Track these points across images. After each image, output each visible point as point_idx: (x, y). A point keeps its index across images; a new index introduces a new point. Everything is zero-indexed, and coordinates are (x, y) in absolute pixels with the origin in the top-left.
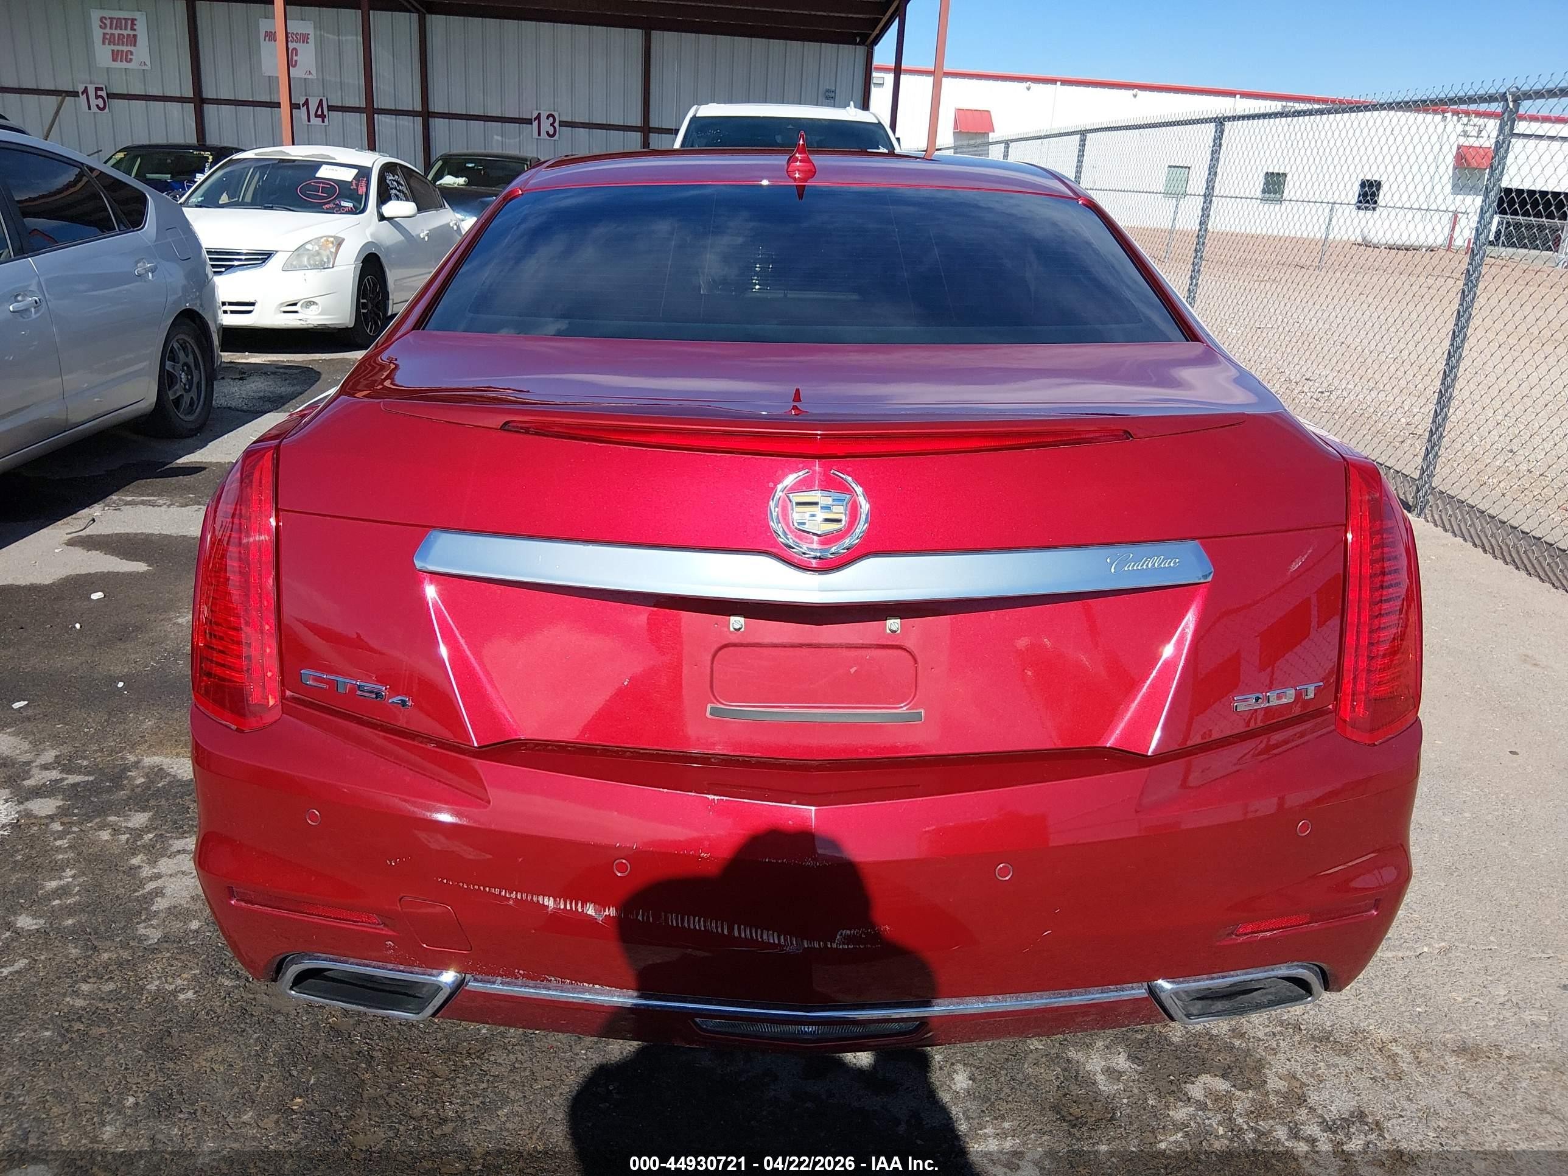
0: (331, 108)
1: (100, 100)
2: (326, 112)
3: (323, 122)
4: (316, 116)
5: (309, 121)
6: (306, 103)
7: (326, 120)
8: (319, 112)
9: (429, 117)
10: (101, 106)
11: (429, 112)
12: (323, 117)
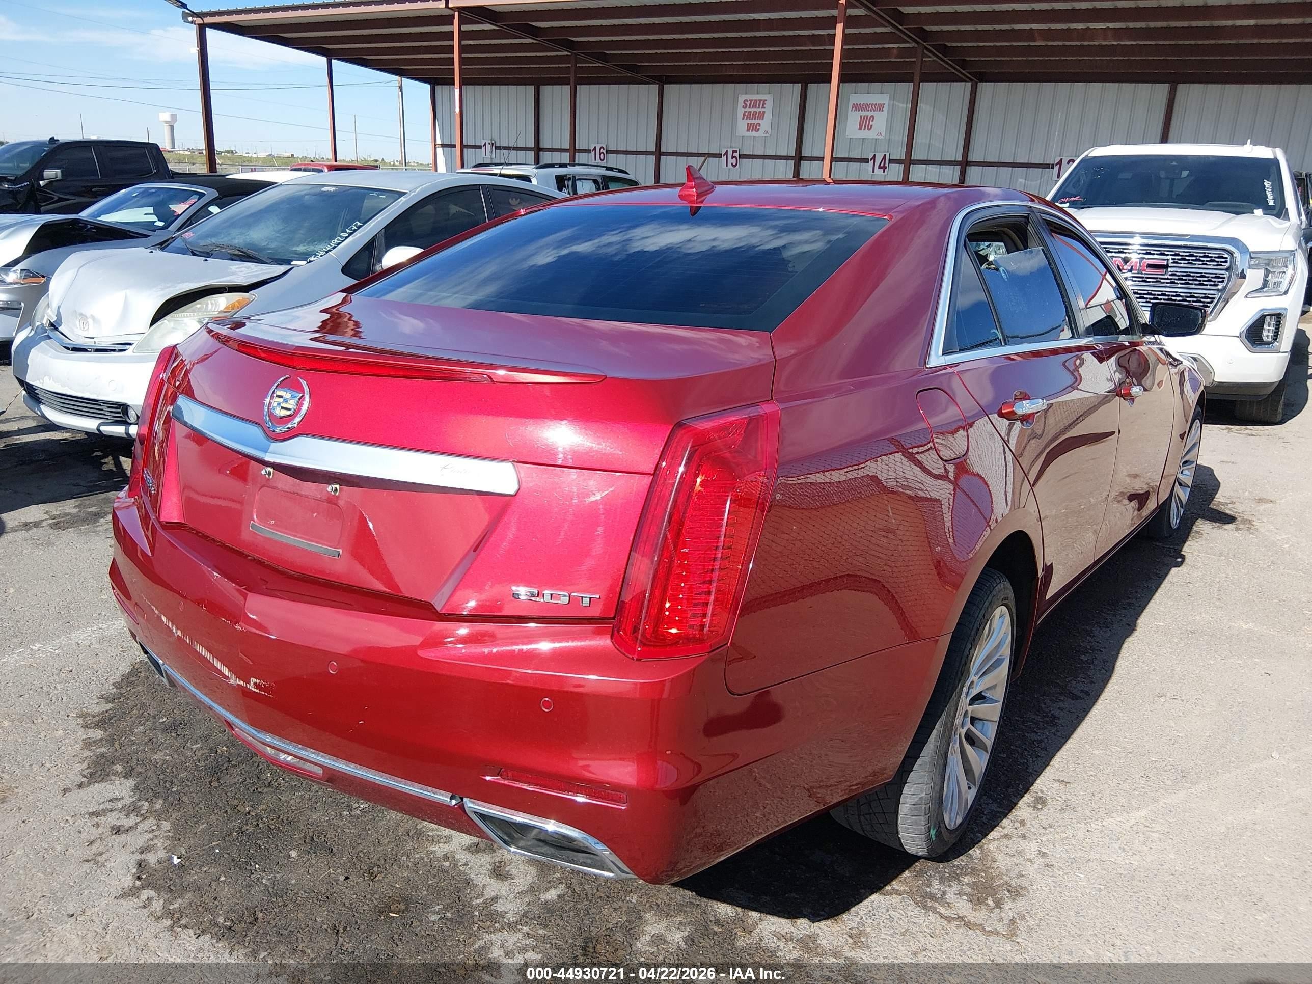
0: (891, 161)
1: (734, 159)
2: (887, 165)
3: (884, 172)
4: (880, 167)
5: (873, 172)
6: (874, 158)
7: (886, 170)
8: (882, 165)
9: (966, 165)
10: (734, 164)
11: (967, 162)
12: (884, 168)
